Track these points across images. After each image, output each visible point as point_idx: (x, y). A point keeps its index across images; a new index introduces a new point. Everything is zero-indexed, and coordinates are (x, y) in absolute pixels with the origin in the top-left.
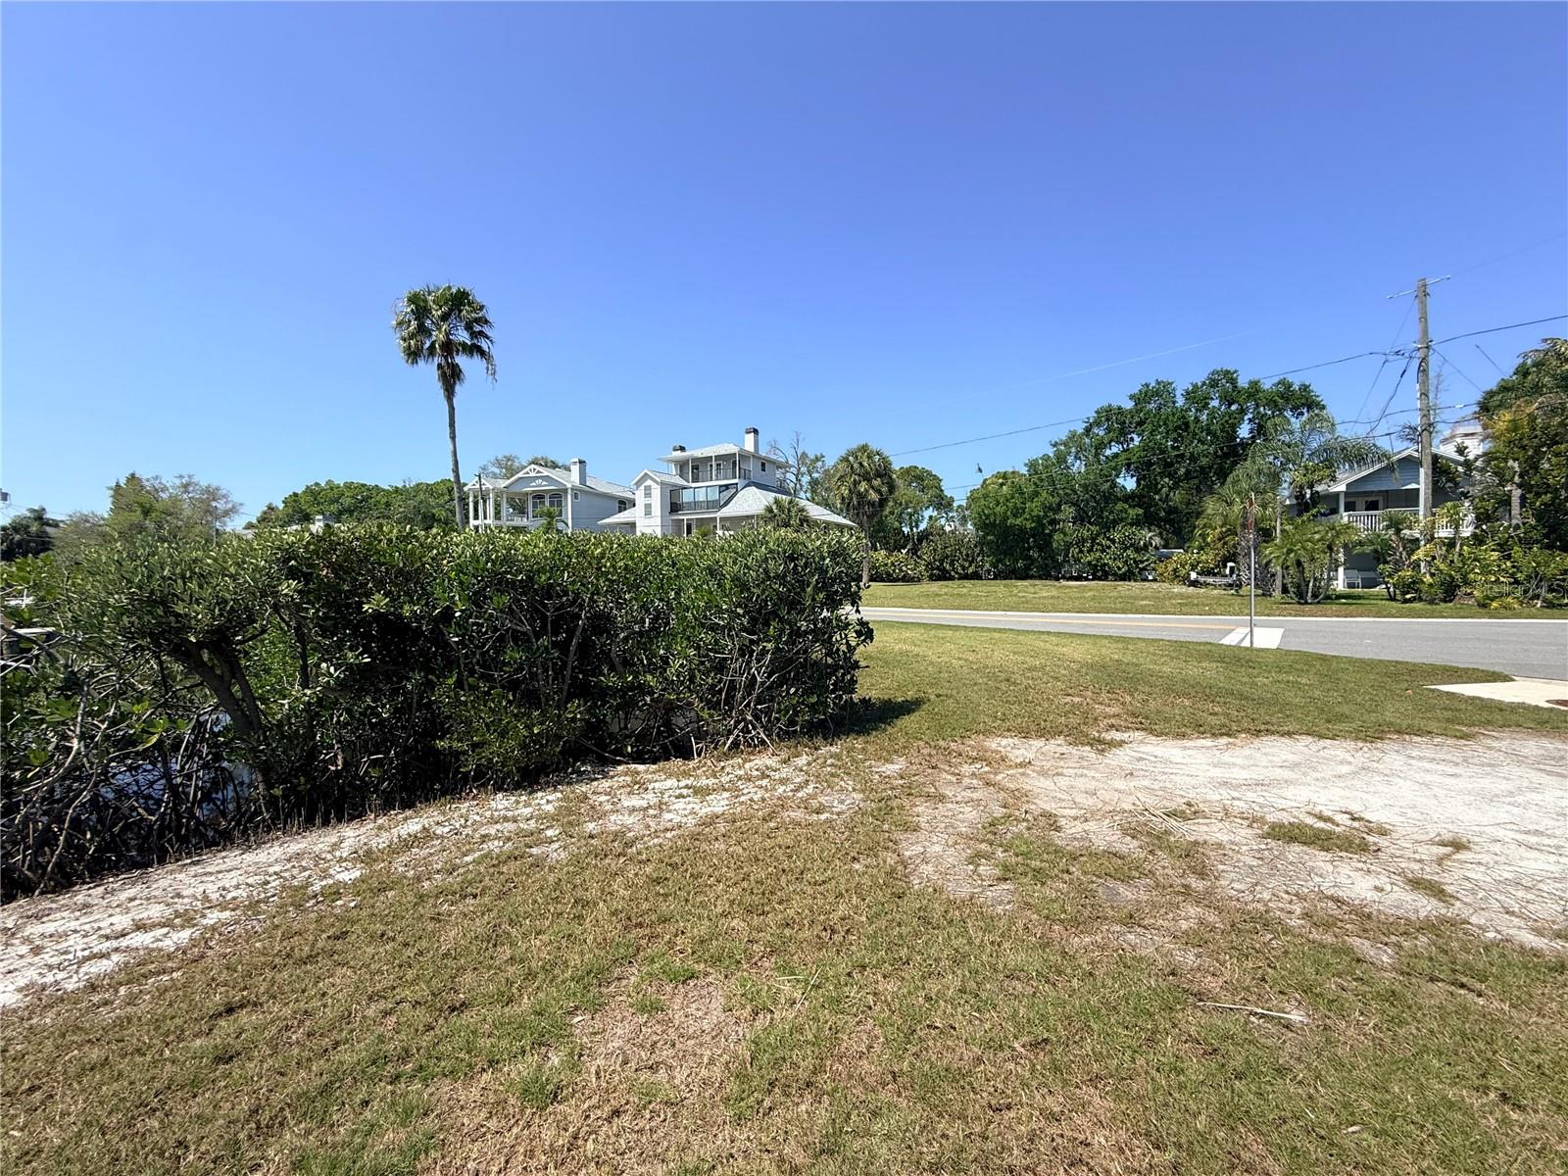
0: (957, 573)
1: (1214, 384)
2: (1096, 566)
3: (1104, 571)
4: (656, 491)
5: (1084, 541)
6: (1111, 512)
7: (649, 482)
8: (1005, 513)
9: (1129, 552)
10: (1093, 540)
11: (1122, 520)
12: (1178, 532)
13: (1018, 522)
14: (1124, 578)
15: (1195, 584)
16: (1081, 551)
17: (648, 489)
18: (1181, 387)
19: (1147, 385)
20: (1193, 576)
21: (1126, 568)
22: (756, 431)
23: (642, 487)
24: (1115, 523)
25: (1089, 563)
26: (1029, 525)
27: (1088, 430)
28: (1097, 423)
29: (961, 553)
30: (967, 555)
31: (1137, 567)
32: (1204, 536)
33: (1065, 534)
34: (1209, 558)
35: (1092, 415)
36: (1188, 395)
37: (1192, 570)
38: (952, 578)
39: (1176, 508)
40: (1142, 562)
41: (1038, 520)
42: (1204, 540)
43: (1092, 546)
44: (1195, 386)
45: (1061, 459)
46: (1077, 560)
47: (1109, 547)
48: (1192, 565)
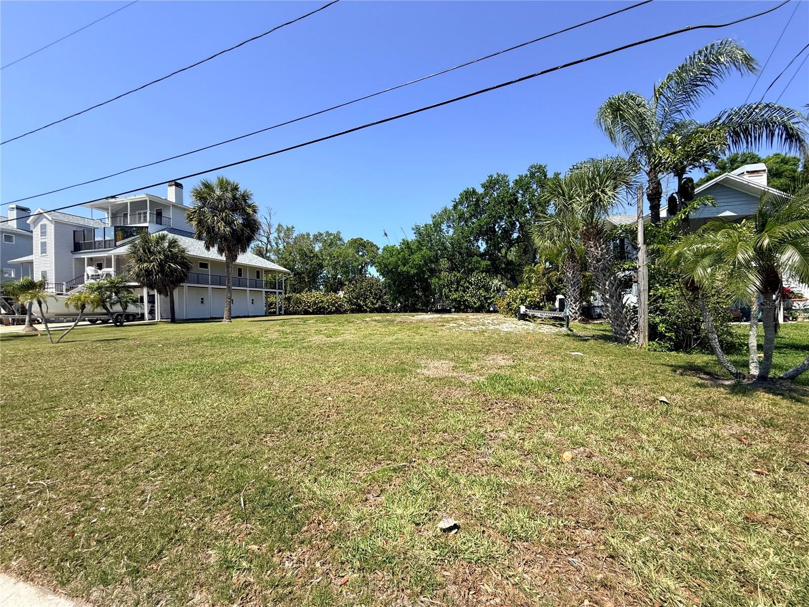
0: (368, 307)
1: (532, 175)
2: (460, 301)
3: (465, 305)
4: (51, 229)
5: (452, 283)
6: (470, 263)
7: (44, 221)
8: (396, 262)
9: (481, 291)
10: (458, 283)
11: (477, 269)
12: (513, 279)
13: (405, 269)
14: (478, 310)
15: (524, 317)
16: (450, 291)
17: (44, 227)
18: (512, 178)
19: (491, 176)
20: (523, 309)
21: (479, 303)
22: (179, 186)
23: (39, 226)
24: (472, 270)
25: (455, 300)
26: (413, 271)
27: (455, 207)
28: (461, 203)
29: (371, 293)
30: (376, 294)
31: (487, 302)
32: (529, 279)
33: (440, 279)
34: (536, 293)
35: (458, 197)
36: (516, 182)
37: (522, 303)
38: (365, 311)
39: (512, 261)
40: (490, 298)
41: (419, 267)
42: (530, 281)
43: (458, 287)
44: (521, 177)
45: (437, 225)
46: (447, 297)
47: (468, 288)
48: (522, 300)
